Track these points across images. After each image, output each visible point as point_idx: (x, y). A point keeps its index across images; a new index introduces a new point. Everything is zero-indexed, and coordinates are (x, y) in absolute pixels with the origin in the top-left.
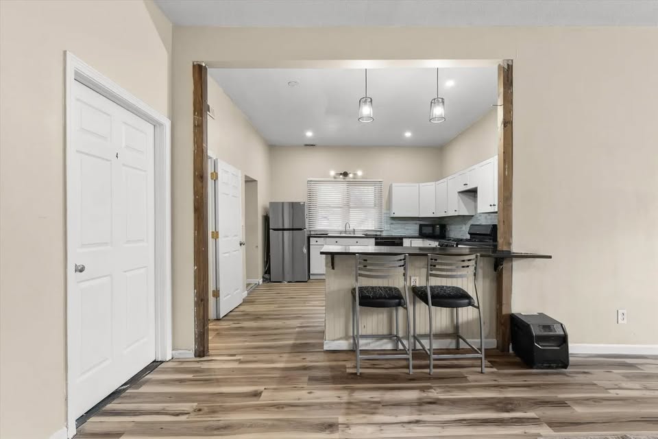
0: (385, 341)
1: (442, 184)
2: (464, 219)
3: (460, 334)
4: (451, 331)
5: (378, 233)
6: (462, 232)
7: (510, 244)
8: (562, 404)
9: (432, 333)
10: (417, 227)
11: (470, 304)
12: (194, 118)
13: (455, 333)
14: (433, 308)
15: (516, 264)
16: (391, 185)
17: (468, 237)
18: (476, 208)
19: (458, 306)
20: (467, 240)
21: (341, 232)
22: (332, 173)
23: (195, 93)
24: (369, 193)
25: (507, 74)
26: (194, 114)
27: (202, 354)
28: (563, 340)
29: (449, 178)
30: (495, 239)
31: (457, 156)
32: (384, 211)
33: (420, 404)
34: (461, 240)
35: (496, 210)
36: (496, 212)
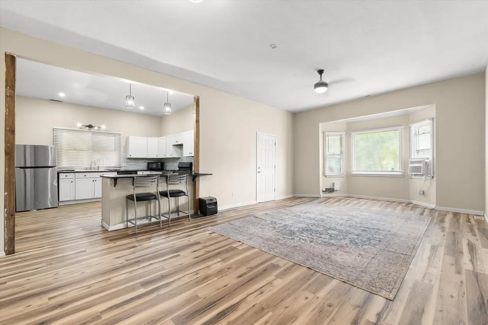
0: (145, 220)
1: (163, 139)
2: (175, 159)
3: (179, 210)
4: (176, 210)
5: (118, 169)
6: (175, 166)
7: (198, 170)
8: (215, 221)
9: (170, 211)
10: (146, 164)
11: (185, 195)
12: (6, 90)
13: (177, 211)
14: (170, 198)
15: (201, 178)
16: (128, 137)
17: (178, 169)
18: (182, 153)
19: (178, 197)
20: (177, 170)
21: (87, 169)
22: (79, 125)
23: (7, 73)
24: (110, 141)
25: (197, 101)
26: (6, 87)
27: (11, 252)
28: (216, 203)
29: (167, 136)
30: (191, 170)
31: (171, 126)
32: (122, 154)
33: (168, 233)
34: (175, 171)
35: (193, 155)
36: (193, 157)
